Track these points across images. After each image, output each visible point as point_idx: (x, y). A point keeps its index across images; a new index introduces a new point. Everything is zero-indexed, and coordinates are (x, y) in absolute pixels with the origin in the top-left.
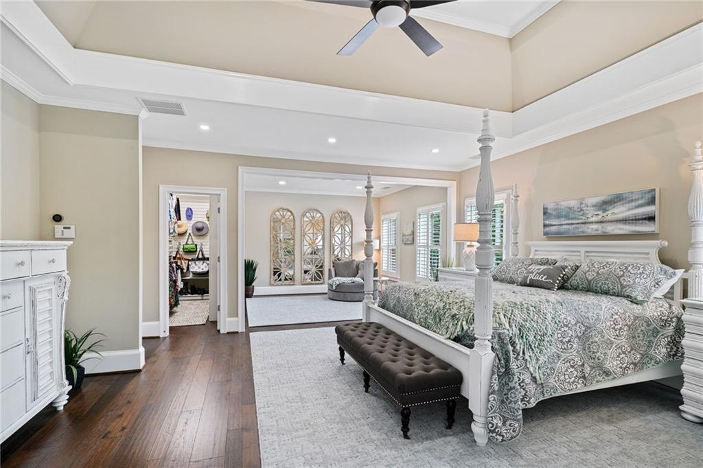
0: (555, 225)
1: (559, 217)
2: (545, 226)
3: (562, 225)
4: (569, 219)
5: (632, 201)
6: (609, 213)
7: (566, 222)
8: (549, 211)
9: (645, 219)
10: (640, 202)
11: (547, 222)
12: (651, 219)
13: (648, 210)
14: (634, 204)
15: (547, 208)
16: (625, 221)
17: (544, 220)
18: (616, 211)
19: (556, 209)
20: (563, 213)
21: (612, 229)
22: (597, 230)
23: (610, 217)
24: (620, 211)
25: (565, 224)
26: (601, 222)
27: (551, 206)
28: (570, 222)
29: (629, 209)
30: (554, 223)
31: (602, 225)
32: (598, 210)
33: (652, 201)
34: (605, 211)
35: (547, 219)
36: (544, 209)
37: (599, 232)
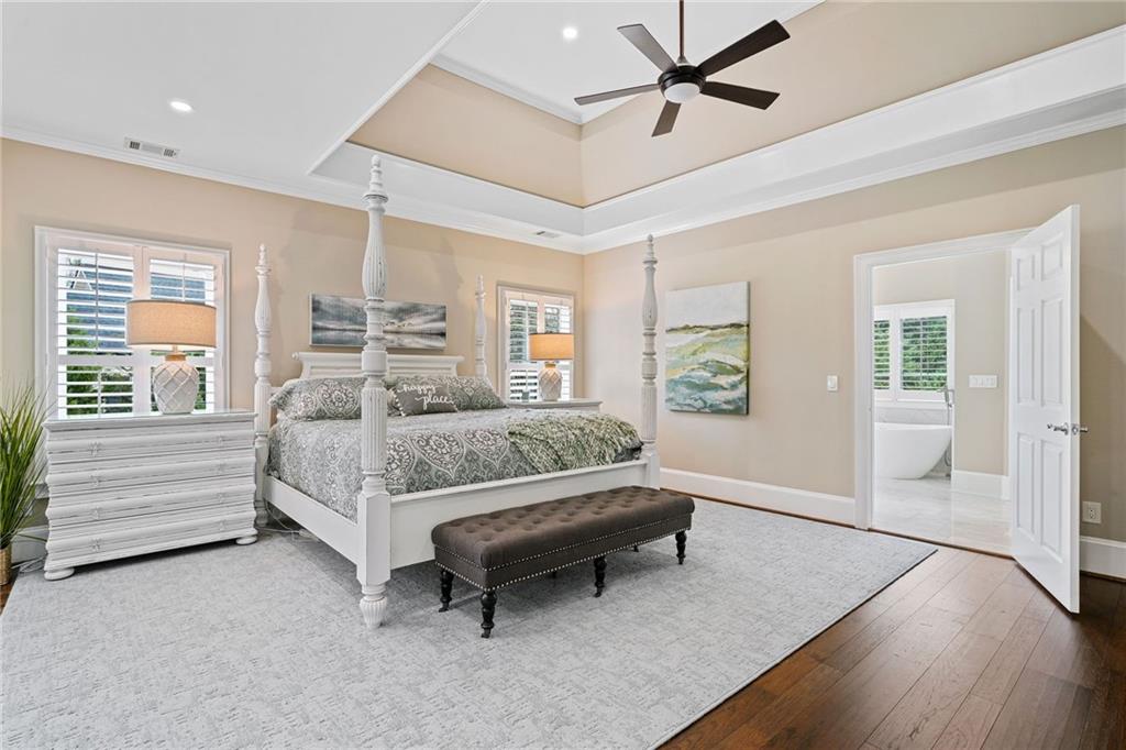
0: (332, 330)
1: (339, 318)
2: (315, 329)
3: (345, 330)
4: (356, 323)
5: (427, 314)
6: (406, 322)
7: (351, 327)
8: (323, 307)
9: (438, 334)
10: (435, 316)
11: (320, 324)
12: (443, 335)
13: (440, 325)
14: (429, 317)
15: (319, 302)
16: (421, 334)
17: (313, 319)
18: (412, 321)
19: (336, 306)
20: (348, 314)
21: (408, 342)
22: (392, 342)
23: (406, 329)
24: (417, 323)
25: (350, 330)
26: (397, 333)
27: (326, 300)
28: (357, 327)
29: (426, 323)
30: (331, 326)
31: (399, 336)
32: (394, 318)
33: (443, 318)
34: (401, 320)
35: (320, 319)
36: (314, 302)
37: (395, 345)
